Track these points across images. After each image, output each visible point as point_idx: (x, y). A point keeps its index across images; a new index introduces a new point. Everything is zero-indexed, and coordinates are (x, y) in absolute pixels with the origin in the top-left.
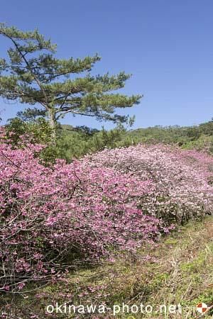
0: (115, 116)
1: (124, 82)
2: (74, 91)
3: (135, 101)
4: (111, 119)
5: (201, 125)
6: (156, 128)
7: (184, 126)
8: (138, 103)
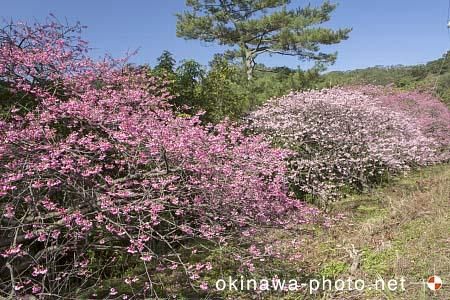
0: (320, 54)
1: (329, 14)
2: (272, 29)
3: (343, 36)
4: (315, 58)
5: (429, 63)
6: (376, 68)
7: (409, 65)
8: (346, 38)
